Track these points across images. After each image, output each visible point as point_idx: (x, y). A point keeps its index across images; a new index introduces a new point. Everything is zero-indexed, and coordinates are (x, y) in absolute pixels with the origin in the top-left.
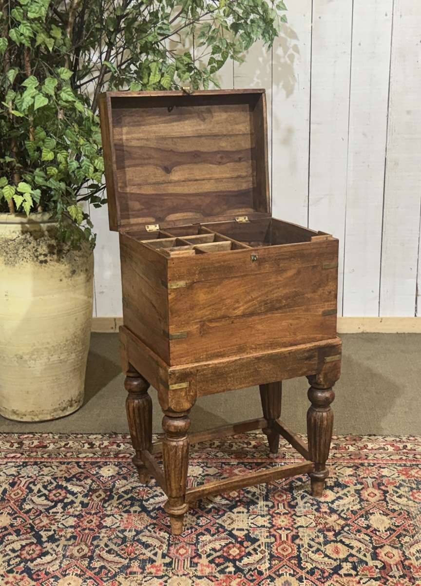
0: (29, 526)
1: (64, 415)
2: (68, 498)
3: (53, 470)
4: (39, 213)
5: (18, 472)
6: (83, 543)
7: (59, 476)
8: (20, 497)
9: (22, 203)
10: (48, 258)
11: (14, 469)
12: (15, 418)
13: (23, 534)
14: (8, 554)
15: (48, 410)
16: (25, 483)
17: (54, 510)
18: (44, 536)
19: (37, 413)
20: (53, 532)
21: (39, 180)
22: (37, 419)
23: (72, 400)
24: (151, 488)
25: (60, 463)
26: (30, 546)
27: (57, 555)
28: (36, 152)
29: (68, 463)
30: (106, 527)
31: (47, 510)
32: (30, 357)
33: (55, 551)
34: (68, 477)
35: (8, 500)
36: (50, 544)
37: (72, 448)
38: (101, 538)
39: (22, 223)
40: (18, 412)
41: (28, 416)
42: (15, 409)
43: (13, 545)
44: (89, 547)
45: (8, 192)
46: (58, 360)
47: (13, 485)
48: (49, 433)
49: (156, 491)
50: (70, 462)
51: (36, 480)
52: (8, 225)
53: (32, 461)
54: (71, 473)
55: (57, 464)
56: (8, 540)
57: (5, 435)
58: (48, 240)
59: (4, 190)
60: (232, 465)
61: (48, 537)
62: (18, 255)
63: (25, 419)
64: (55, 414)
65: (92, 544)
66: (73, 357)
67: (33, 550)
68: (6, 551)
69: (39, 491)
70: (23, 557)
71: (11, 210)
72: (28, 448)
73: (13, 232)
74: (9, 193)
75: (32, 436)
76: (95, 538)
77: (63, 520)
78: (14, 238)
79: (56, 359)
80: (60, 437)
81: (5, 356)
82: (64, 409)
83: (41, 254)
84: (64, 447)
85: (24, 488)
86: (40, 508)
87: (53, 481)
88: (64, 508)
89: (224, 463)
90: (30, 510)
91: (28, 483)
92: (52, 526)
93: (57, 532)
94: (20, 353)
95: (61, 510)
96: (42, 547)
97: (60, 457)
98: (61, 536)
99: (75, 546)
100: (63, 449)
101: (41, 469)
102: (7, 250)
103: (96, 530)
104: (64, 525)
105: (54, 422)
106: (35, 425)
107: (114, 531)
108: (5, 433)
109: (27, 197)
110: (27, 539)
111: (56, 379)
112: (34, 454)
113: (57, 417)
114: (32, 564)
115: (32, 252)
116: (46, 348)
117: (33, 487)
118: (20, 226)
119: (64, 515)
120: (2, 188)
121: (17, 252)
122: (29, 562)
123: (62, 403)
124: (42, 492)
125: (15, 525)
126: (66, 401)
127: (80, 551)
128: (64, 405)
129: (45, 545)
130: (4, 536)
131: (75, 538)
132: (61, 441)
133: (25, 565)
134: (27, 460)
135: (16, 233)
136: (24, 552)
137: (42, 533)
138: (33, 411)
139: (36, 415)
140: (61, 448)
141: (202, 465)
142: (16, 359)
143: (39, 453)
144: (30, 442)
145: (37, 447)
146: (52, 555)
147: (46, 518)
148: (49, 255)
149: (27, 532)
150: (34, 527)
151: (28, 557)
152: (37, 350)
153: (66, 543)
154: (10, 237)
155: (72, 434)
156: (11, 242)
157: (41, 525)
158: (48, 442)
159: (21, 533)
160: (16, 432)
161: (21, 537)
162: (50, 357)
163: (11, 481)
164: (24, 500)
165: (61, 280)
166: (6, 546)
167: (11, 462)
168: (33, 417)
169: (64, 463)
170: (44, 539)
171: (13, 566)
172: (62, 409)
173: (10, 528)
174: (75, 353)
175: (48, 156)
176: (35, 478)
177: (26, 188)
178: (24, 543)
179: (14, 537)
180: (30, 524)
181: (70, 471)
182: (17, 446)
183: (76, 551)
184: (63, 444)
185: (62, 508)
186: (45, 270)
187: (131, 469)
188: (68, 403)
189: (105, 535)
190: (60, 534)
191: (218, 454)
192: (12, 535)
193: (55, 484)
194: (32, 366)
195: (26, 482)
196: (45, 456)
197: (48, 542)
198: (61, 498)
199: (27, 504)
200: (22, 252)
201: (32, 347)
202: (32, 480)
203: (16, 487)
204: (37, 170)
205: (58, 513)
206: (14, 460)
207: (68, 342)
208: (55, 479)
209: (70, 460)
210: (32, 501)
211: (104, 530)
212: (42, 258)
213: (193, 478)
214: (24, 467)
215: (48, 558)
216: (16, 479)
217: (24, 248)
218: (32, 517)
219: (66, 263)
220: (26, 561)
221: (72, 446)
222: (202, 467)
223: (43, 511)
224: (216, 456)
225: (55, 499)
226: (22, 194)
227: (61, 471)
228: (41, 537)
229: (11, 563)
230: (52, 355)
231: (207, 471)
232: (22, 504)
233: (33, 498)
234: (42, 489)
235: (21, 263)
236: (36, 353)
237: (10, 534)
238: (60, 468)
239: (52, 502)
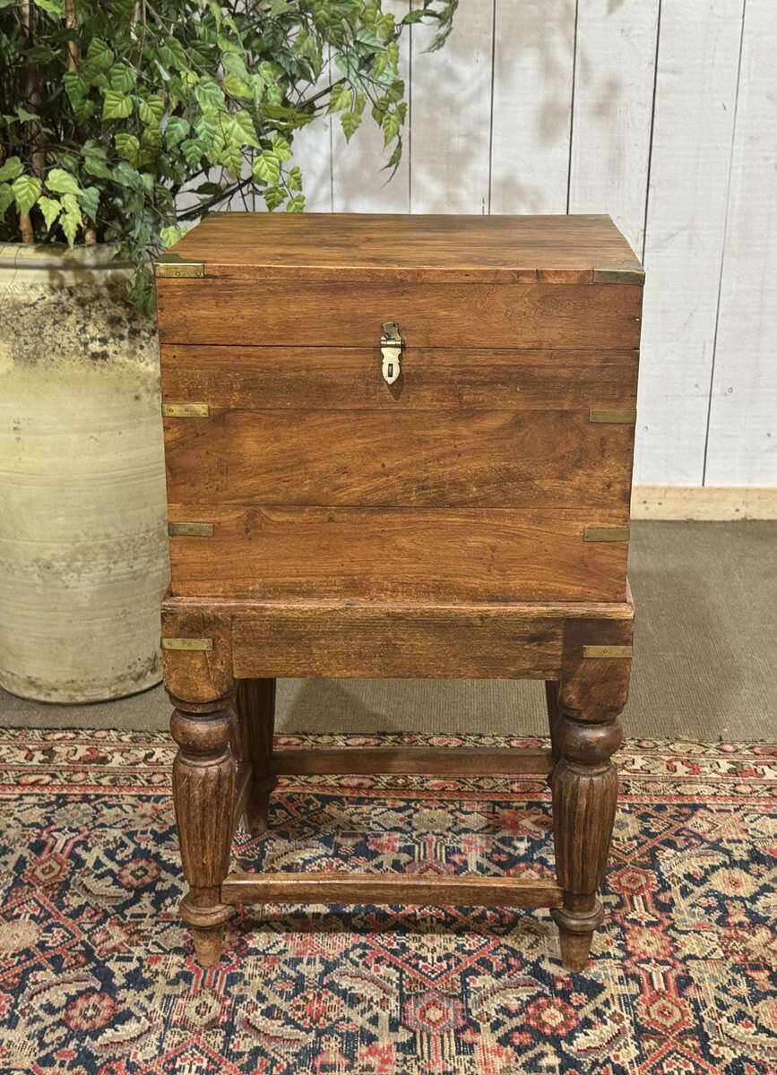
0: (80, 947)
1: (138, 690)
2: (164, 881)
3: (124, 815)
4: (89, 246)
5: (48, 819)
6: (207, 991)
7: (140, 828)
8: (57, 876)
9: (58, 217)
10: (110, 349)
11: (38, 811)
12: (32, 694)
13: (69, 967)
14: (37, 1019)
15: (106, 679)
16: (66, 844)
17: (135, 909)
18: (117, 972)
19: (82, 684)
20: (138, 965)
21: (95, 166)
22: (81, 699)
23: (155, 658)
24: (345, 859)
25: (140, 797)
26: (88, 998)
27: (150, 1020)
28: (88, 101)
29: (158, 799)
30: (256, 952)
31: (120, 910)
32: (68, 566)
33: (144, 1009)
34: (159, 831)
35: (29, 883)
36: (132, 991)
37: (162, 764)
38: (246, 978)
39: (50, 268)
40: (39, 683)
41: (61, 692)
42: (34, 676)
43: (47, 995)
44: (221, 1001)
45: (25, 190)
46: (128, 573)
47: (38, 847)
48: (108, 730)
49: (357, 866)
50: (163, 796)
51: (87, 837)
52: (20, 272)
53: (77, 792)
54: (165, 823)
55: (133, 801)
56: (36, 983)
57: (12, 732)
58: (110, 307)
59: (15, 187)
60: (517, 808)
61: (126, 976)
62: (43, 340)
63: (55, 698)
64: (120, 686)
65: (227, 993)
66: (162, 566)
67: (95, 1007)
68: (32, 1010)
69: (98, 864)
70: (72, 1024)
71: (27, 237)
72: (66, 764)
73: (31, 287)
74: (27, 193)
75: (71, 735)
76: (233, 979)
77: (157, 933)
78: (34, 299)
79: (124, 570)
80: (134, 740)
81: (11, 560)
82: (140, 676)
83: (93, 339)
84: (145, 760)
85: (63, 857)
86: (105, 905)
87: (126, 840)
88: (157, 903)
89: (498, 804)
90: (81, 909)
91: (71, 844)
92: (133, 949)
93: (145, 963)
94: (46, 556)
95: (150, 910)
96: (115, 1000)
97: (138, 783)
98: (157, 973)
99: (189, 998)
100: (142, 765)
101: (98, 811)
102: (18, 327)
103: (234, 960)
104: (160, 947)
105: (118, 704)
106: (76, 711)
107: (274, 961)
108: (12, 728)
109: (69, 202)
110: (78, 980)
111: (124, 612)
112: (81, 776)
113: (124, 693)
114: (96, 1044)
115: (73, 333)
116: (103, 546)
117: (84, 855)
118: (45, 273)
119: (157, 923)
120: (11, 182)
121: (40, 334)
122: (88, 1038)
123: (135, 663)
124: (103, 865)
125: (50, 944)
126: (144, 659)
127: (203, 1010)
128: (139, 669)
129: (121, 995)
130: (26, 972)
131: (186, 977)
132: (136, 748)
133: (78, 1046)
134: (65, 792)
135: (37, 289)
136: (75, 1013)
137: (112, 965)
138: (73, 681)
139: (80, 689)
140: (137, 763)
141: (451, 807)
142: (37, 569)
143: (91, 775)
144: (70, 749)
145: (83, 760)
146: (139, 1019)
147: (117, 928)
148: (111, 340)
149: (77, 962)
150: (93, 951)
151: (85, 1026)
152: (84, 551)
153: (168, 990)
154: (23, 298)
155: (160, 732)
156: (27, 310)
157: (109, 945)
158: (108, 749)
159: (65, 965)
160: (37, 725)
161: (66, 974)
162: (112, 566)
163: (33, 840)
164: (66, 885)
165: (137, 398)
166: (31, 998)
167: (31, 795)
168: (73, 693)
169: (148, 799)
170: (119, 980)
171: (51, 1048)
172: (134, 675)
173: (38, 952)
174: (163, 556)
175: (117, 107)
176: (86, 833)
177: (67, 183)
178: (73, 990)
179: (46, 976)
180: (83, 943)
181: (163, 817)
182: (42, 757)
183: (193, 1010)
184: (142, 754)
185: (152, 903)
186: (101, 373)
187: (296, 813)
188: (147, 665)
189: (257, 972)
190: (154, 967)
191: (481, 783)
192: (44, 969)
193: (132, 847)
194: (73, 584)
195: (67, 841)
196: (105, 781)
197: (128, 989)
198: (147, 880)
199: (73, 895)
200: (50, 332)
201: (73, 543)
202: (80, 838)
203: (45, 856)
204: (88, 145)
205: (144, 915)
206: (36, 791)
207: (151, 534)
208: (131, 835)
209: (159, 793)
210: (85, 886)
211: (251, 960)
212: (95, 347)
213: (434, 837)
214: (60, 806)
215: (131, 1028)
216: (45, 834)
217: (55, 323)
218: (87, 927)
219: (147, 359)
220: (80, 1034)
221: (163, 760)
222: (451, 812)
223: (110, 910)
224: (478, 787)
225: (135, 883)
226: (57, 196)
227: (143, 816)
228: (112, 974)
229: (47, 1040)
230: (115, 562)
231: (463, 821)
232: (61, 895)
233: (85, 880)
234: (104, 860)
235: (48, 358)
236: (80, 557)
237: (40, 967)
238: (140, 811)
239: (129, 890)
